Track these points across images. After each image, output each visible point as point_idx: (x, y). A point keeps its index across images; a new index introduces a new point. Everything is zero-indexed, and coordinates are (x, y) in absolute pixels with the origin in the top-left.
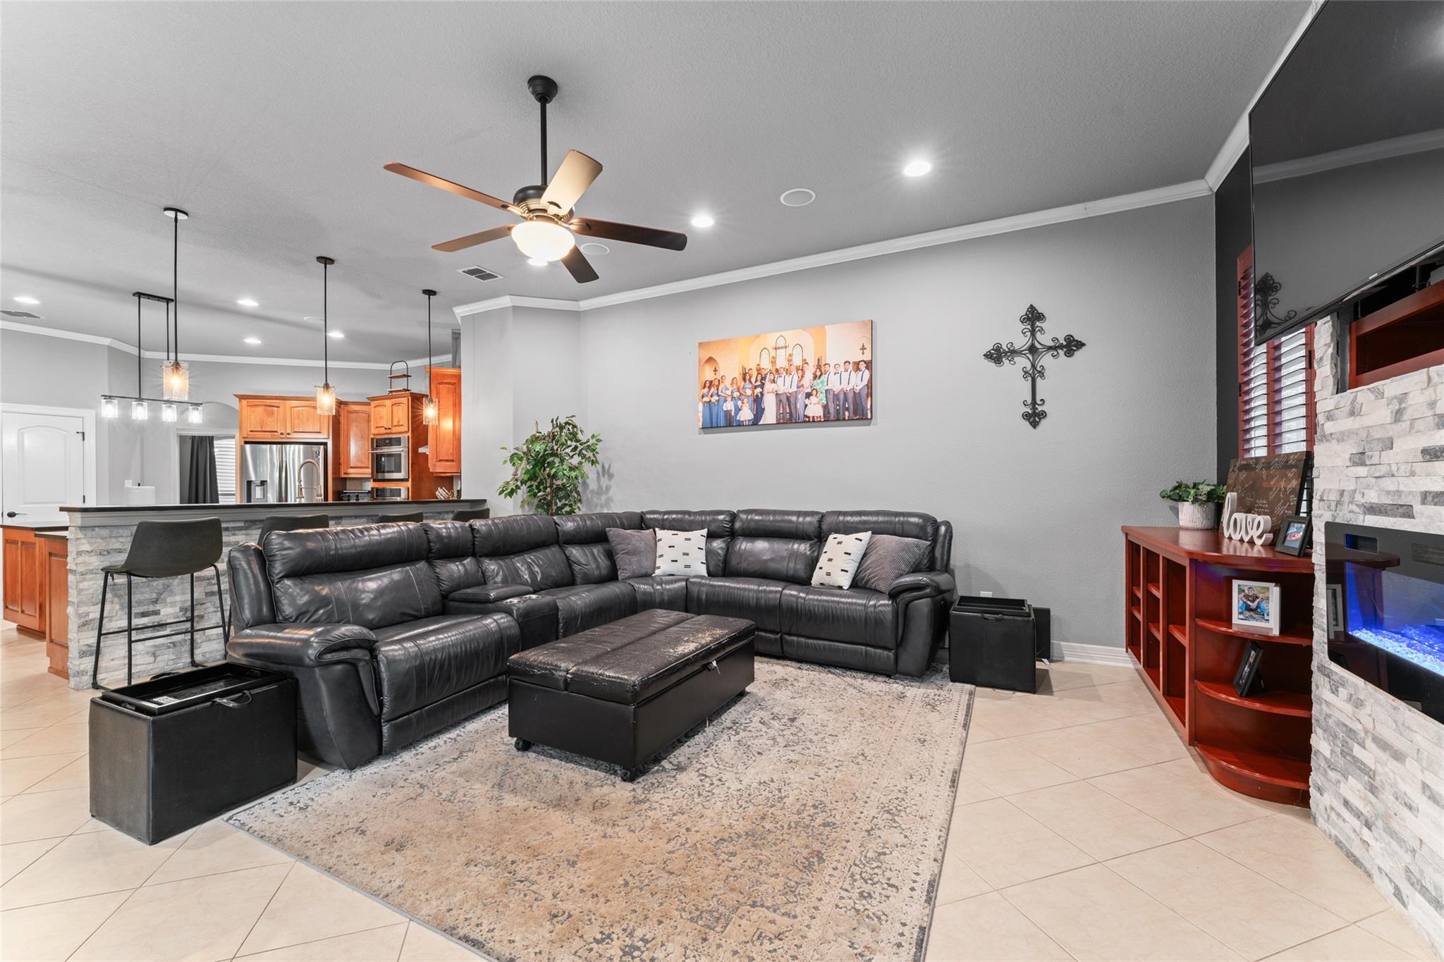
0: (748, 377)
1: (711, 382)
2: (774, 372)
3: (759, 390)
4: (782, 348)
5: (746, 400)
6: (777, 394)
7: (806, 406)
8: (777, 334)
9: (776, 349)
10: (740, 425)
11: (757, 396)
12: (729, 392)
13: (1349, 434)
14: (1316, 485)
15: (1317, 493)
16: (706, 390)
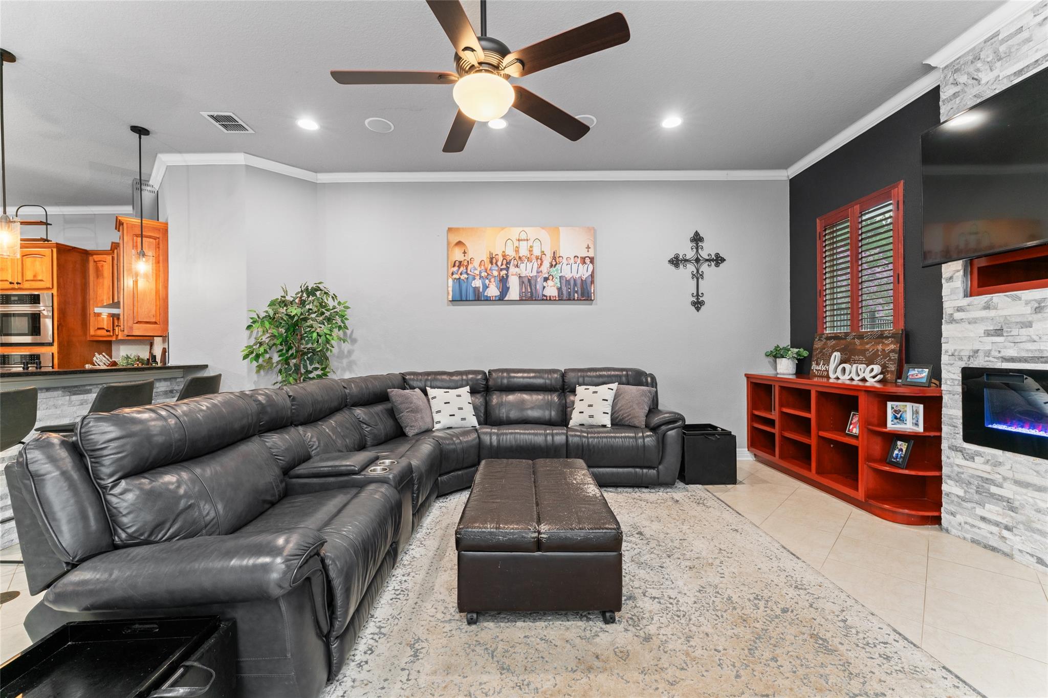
0: (494, 261)
1: (460, 262)
2: (517, 258)
3: (504, 272)
4: (524, 240)
5: (492, 280)
6: (520, 277)
7: (544, 287)
8: (521, 229)
9: (519, 240)
10: (488, 300)
11: (503, 277)
12: (477, 272)
13: (983, 319)
14: (944, 347)
15: (946, 352)
16: (456, 269)
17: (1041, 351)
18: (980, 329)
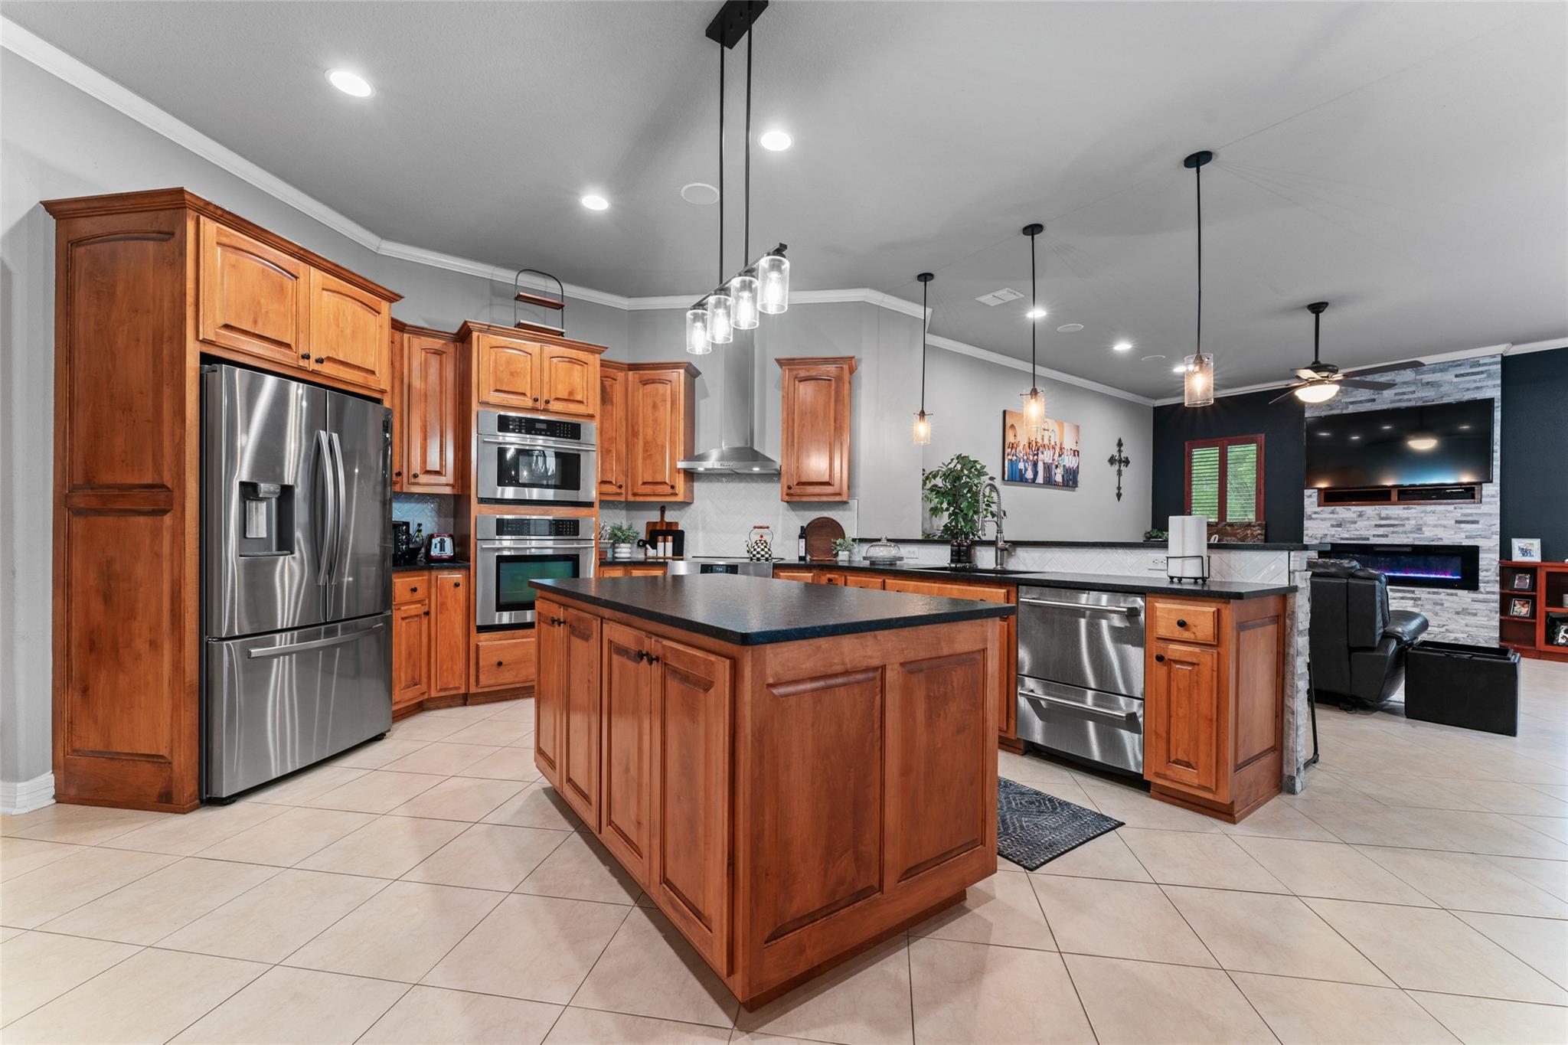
0: (1031, 446)
1: (1012, 444)
2: (1043, 446)
5: (1030, 463)
6: (1044, 463)
7: (1055, 473)
11: (1035, 461)
12: (1021, 455)
13: (1329, 519)
14: (1305, 532)
15: (1307, 535)
16: (1010, 450)
17: (1361, 535)
18: (1328, 524)
